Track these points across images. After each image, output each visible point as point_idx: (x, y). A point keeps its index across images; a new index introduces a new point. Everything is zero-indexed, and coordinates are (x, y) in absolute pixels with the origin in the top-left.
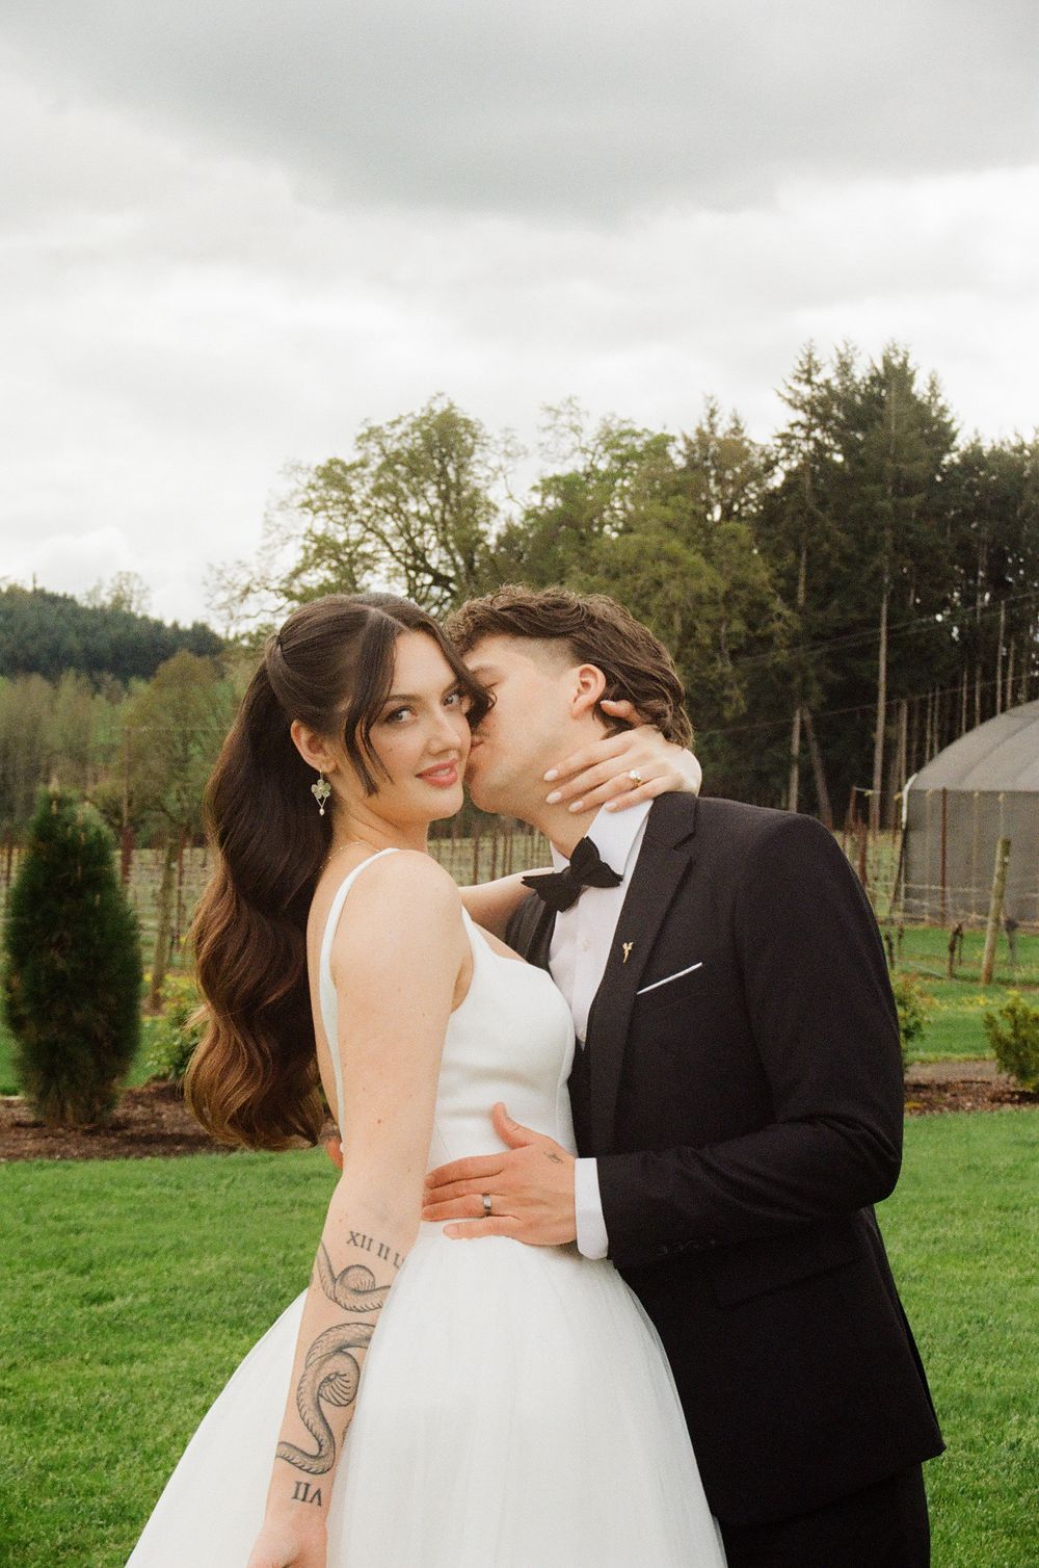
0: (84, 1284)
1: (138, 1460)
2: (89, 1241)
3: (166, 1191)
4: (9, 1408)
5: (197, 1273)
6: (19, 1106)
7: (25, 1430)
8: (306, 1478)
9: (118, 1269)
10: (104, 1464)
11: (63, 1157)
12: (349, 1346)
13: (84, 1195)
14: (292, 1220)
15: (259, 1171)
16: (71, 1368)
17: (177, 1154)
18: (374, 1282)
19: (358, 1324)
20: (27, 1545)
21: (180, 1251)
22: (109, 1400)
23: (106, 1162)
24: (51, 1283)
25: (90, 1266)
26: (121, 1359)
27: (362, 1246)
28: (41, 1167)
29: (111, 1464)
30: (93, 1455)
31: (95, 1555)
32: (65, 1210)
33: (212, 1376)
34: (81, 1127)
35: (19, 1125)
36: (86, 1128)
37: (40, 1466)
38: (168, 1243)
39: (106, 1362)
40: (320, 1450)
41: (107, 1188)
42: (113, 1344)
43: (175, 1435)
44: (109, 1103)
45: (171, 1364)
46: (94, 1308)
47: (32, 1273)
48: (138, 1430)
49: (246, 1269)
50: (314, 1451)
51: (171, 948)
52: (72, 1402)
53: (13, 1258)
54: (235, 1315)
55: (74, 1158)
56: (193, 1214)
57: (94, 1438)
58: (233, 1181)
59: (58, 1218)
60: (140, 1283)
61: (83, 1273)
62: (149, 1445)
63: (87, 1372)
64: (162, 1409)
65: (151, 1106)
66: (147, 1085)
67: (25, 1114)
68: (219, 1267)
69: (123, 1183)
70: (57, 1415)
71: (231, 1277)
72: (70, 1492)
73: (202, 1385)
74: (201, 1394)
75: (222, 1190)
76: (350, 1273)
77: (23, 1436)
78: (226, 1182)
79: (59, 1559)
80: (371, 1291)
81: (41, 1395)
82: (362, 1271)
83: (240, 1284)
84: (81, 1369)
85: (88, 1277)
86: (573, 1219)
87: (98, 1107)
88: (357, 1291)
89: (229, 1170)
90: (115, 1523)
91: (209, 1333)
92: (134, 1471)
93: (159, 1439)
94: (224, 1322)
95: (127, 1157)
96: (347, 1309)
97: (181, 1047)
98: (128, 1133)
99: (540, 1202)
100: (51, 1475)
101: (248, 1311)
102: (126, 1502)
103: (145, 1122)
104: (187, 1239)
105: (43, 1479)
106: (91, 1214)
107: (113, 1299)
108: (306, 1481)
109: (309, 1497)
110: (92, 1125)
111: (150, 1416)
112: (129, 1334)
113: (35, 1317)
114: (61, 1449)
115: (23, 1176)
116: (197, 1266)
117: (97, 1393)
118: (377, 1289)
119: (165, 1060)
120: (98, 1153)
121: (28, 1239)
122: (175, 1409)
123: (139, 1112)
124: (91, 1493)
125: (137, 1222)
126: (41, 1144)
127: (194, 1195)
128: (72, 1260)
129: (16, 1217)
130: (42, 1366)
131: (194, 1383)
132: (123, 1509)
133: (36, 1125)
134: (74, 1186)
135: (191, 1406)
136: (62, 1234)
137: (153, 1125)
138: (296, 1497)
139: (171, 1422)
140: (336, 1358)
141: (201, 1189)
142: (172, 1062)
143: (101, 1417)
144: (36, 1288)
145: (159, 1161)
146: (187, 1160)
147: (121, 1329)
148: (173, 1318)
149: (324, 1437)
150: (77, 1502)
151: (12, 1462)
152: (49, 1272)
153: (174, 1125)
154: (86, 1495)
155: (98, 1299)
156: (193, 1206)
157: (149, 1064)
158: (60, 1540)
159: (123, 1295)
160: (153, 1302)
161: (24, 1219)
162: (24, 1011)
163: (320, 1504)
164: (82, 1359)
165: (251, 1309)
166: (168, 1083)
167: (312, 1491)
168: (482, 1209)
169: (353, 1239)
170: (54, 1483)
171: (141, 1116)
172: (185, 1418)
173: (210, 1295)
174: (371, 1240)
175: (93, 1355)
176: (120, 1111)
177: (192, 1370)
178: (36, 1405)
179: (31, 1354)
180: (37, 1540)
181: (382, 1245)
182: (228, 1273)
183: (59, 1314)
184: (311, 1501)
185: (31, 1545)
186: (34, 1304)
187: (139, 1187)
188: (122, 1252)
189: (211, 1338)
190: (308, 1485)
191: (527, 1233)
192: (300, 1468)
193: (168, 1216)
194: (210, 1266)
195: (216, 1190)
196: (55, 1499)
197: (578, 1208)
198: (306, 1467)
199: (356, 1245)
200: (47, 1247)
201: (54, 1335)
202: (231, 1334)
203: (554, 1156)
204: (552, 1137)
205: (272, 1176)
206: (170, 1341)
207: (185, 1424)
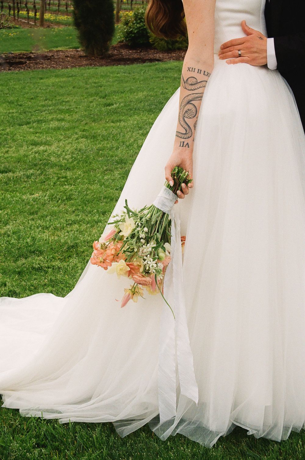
0: (104, 101)
1: (125, 147)
2: (104, 89)
3: (126, 75)
4: (87, 135)
5: (137, 97)
6: (80, 51)
7: (92, 140)
8: (183, 140)
9: (114, 97)
10: (115, 149)
11: (95, 66)
12: (191, 101)
13: (102, 76)
14: (163, 82)
15: (152, 68)
16: (103, 124)
17: (128, 64)
18: (197, 81)
19: (193, 94)
20: (96, 170)
21: (131, 91)
22: (115, 132)
23: (107, 67)
24: (95, 101)
25: (106, 96)
26: (117, 121)
27: (192, 71)
28: (89, 69)
29: (117, 148)
30: (112, 146)
31: (115, 172)
32: (97, 81)
33: (144, 125)
34: (99, 57)
35: (81, 57)
36: (101, 57)
37: (97, 149)
38: (128, 89)
39: (113, 122)
40: (186, 132)
41: (108, 74)
42: (115, 117)
43: (135, 141)
44: (107, 50)
45: (132, 122)
46: (108, 107)
47: (89, 98)
48: (124, 140)
49: (151, 96)
50: (184, 132)
51: (121, 3)
52: (105, 133)
53: (83, 94)
54: (149, 108)
55: (98, 66)
56: (134, 81)
57: (111, 142)
58: (145, 71)
59: (95, 83)
60: (120, 100)
61: (104, 98)
62: (128, 144)
63: (108, 125)
64: (130, 134)
65: (119, 50)
66: (117, 44)
67: (82, 53)
68: (143, 95)
69: (112, 73)
70: (101, 136)
71: (147, 98)
72: (106, 156)
73: (141, 128)
74: (141, 130)
75: (142, 73)
76: (189, 79)
77: (91, 142)
78: (143, 72)
79: (105, 173)
80: (196, 84)
81: (96, 131)
82: (192, 79)
83: (150, 100)
84: (106, 124)
85: (105, 99)
86: (266, 57)
87: (104, 51)
88: (192, 85)
89: (143, 68)
90: (120, 164)
91: (142, 113)
92: (124, 150)
93: (130, 142)
94: (146, 110)
95: (113, 65)
96: (189, 90)
97: (127, 32)
98: (113, 58)
99: (256, 52)
100: (100, 152)
101: (152, 107)
102: (123, 158)
103: (117, 55)
104: (133, 88)
105: (98, 153)
106: (105, 82)
107: (113, 105)
108: (183, 141)
109: (184, 146)
110: (102, 56)
111: (127, 136)
112: (119, 115)
113: (91, 110)
114: (102, 145)
115: (84, 71)
116: (137, 95)
117: (111, 130)
118: (198, 83)
119: (122, 36)
120: (105, 64)
121: (87, 89)
122: (134, 134)
123: (115, 52)
124: (112, 156)
125: (118, 84)
126: (87, 62)
127: (134, 76)
128: (100, 94)
129: (83, 83)
130: (95, 123)
131: (139, 127)
132: (122, 160)
133: (85, 56)
134: (99, 74)
135: (138, 133)
136: (96, 87)
137: (120, 56)
138: (180, 146)
139: (133, 138)
140: (187, 105)
141: (136, 73)
142: (125, 37)
143: (113, 137)
144: (91, 102)
145: (122, 66)
146: (131, 66)
147: (117, 113)
148: (131, 110)
149: (187, 128)
150: (109, 158)
151: (89, 148)
152: (94, 98)
153: (126, 56)
154: (111, 156)
155: (109, 105)
156: (134, 79)
157: (118, 37)
158: (105, 168)
159: (116, 104)
160: (125, 106)
161: (85, 84)
162: (80, 21)
163: (188, 147)
164: (106, 121)
165: (153, 107)
166: (124, 43)
167: (185, 144)
168: (238, 55)
169: (189, 69)
170: (102, 154)
171: (116, 53)
172: (137, 136)
173: (141, 103)
174: (195, 69)
175: (109, 120)
176: (110, 52)
177: (138, 124)
178: (94, 134)
179: (91, 120)
180: (99, 168)
181: (199, 70)
182: (146, 97)
183: (98, 109)
184: (185, 147)
185: (97, 170)
186: (91, 106)
187: (118, 74)
188: (115, 92)
189: (143, 115)
190: (183, 142)
191: (252, 62)
192: (181, 138)
193: (127, 82)
194: (141, 95)
195: (140, 74)
196: (102, 158)
197: (268, 54)
198: (183, 137)
199: (190, 71)
200: (93, 91)
201: (97, 115)
202: (148, 114)
203: (260, 38)
204: (260, 31)
205: (156, 69)
206: (131, 116)
207: (137, 138)
